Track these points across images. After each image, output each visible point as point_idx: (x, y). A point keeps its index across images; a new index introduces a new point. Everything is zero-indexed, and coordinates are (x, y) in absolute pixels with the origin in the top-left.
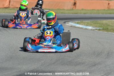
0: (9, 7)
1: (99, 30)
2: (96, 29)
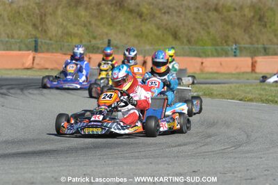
0: (33, 68)
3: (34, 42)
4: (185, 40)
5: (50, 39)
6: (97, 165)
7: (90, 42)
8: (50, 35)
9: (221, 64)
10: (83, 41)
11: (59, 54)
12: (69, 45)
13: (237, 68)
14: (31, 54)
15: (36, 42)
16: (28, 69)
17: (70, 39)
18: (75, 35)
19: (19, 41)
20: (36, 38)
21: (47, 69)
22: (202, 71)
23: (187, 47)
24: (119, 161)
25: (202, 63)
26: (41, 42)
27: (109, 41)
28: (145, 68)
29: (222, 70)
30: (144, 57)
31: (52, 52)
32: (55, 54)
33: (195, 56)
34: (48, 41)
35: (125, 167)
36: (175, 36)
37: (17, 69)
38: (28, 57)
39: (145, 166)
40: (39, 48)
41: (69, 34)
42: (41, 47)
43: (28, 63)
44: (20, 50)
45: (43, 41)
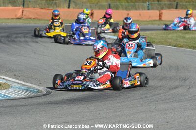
3: (22, 1)
9: (140, 15)
11: (38, 9)
13: (150, 17)
14: (21, 9)
16: (19, 18)
21: (31, 18)
25: (128, 14)
29: (140, 19)
31: (34, 8)
37: (13, 18)
43: (19, 14)
45: (28, 0)
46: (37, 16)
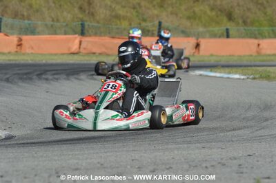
0: (80, 52)
1: (254, 78)
2: (248, 78)
3: (80, 26)
4: (240, 21)
5: (98, 22)
6: (146, 151)
7: (140, 24)
8: (98, 18)
10: (133, 24)
11: (106, 38)
12: (118, 28)
14: (77, 38)
15: (83, 25)
16: (74, 54)
17: (118, 22)
18: (124, 18)
19: (64, 24)
20: (82, 21)
21: (94, 53)
22: (258, 53)
23: (242, 28)
24: (170, 146)
25: (259, 45)
26: (88, 25)
27: (160, 23)
28: (199, 50)
30: (197, 40)
31: (101, 36)
32: (103, 38)
33: (251, 37)
34: (96, 24)
35: (176, 152)
36: (230, 17)
37: (63, 54)
38: (74, 42)
39: (197, 151)
40: (86, 32)
41: (117, 17)
42: (88, 31)
43: (75, 47)
44: (65, 34)
45: (91, 24)
46: (106, 51)
